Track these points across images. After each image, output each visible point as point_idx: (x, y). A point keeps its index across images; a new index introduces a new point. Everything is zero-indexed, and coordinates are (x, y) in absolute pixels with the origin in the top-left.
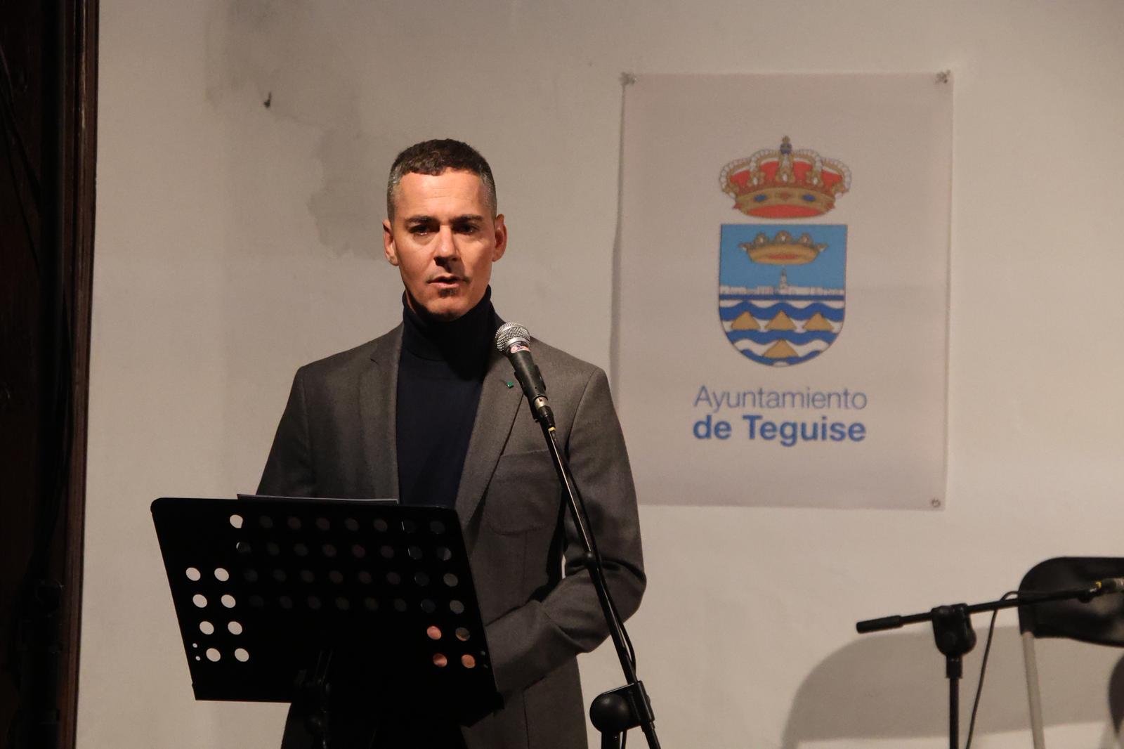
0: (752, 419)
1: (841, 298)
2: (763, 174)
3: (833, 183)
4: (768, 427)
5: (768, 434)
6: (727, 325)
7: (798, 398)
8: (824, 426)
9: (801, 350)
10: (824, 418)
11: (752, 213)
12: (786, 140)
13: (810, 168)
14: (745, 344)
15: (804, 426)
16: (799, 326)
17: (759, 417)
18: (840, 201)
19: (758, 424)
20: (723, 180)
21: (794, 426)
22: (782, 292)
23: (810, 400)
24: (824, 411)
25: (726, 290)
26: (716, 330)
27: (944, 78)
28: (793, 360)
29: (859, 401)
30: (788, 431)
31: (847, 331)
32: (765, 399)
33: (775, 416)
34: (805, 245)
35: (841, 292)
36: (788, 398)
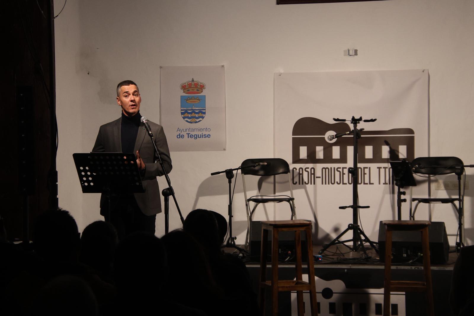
0: (188, 134)
1: (205, 110)
2: (188, 86)
3: (202, 87)
4: (191, 136)
5: (191, 137)
6: (183, 116)
7: (197, 130)
8: (202, 135)
9: (197, 120)
10: (202, 133)
11: (187, 93)
12: (193, 79)
13: (198, 84)
14: (186, 119)
15: (198, 135)
16: (197, 115)
17: (190, 134)
18: (204, 91)
19: (189, 135)
20: (181, 87)
21: (197, 135)
22: (193, 109)
23: (200, 130)
24: (202, 132)
25: (182, 109)
26: (180, 117)
27: (223, 66)
28: (196, 122)
29: (209, 130)
30: (195, 136)
31: (206, 116)
32: (191, 130)
33: (193, 133)
34: (197, 99)
35: (205, 109)
36: (195, 130)
